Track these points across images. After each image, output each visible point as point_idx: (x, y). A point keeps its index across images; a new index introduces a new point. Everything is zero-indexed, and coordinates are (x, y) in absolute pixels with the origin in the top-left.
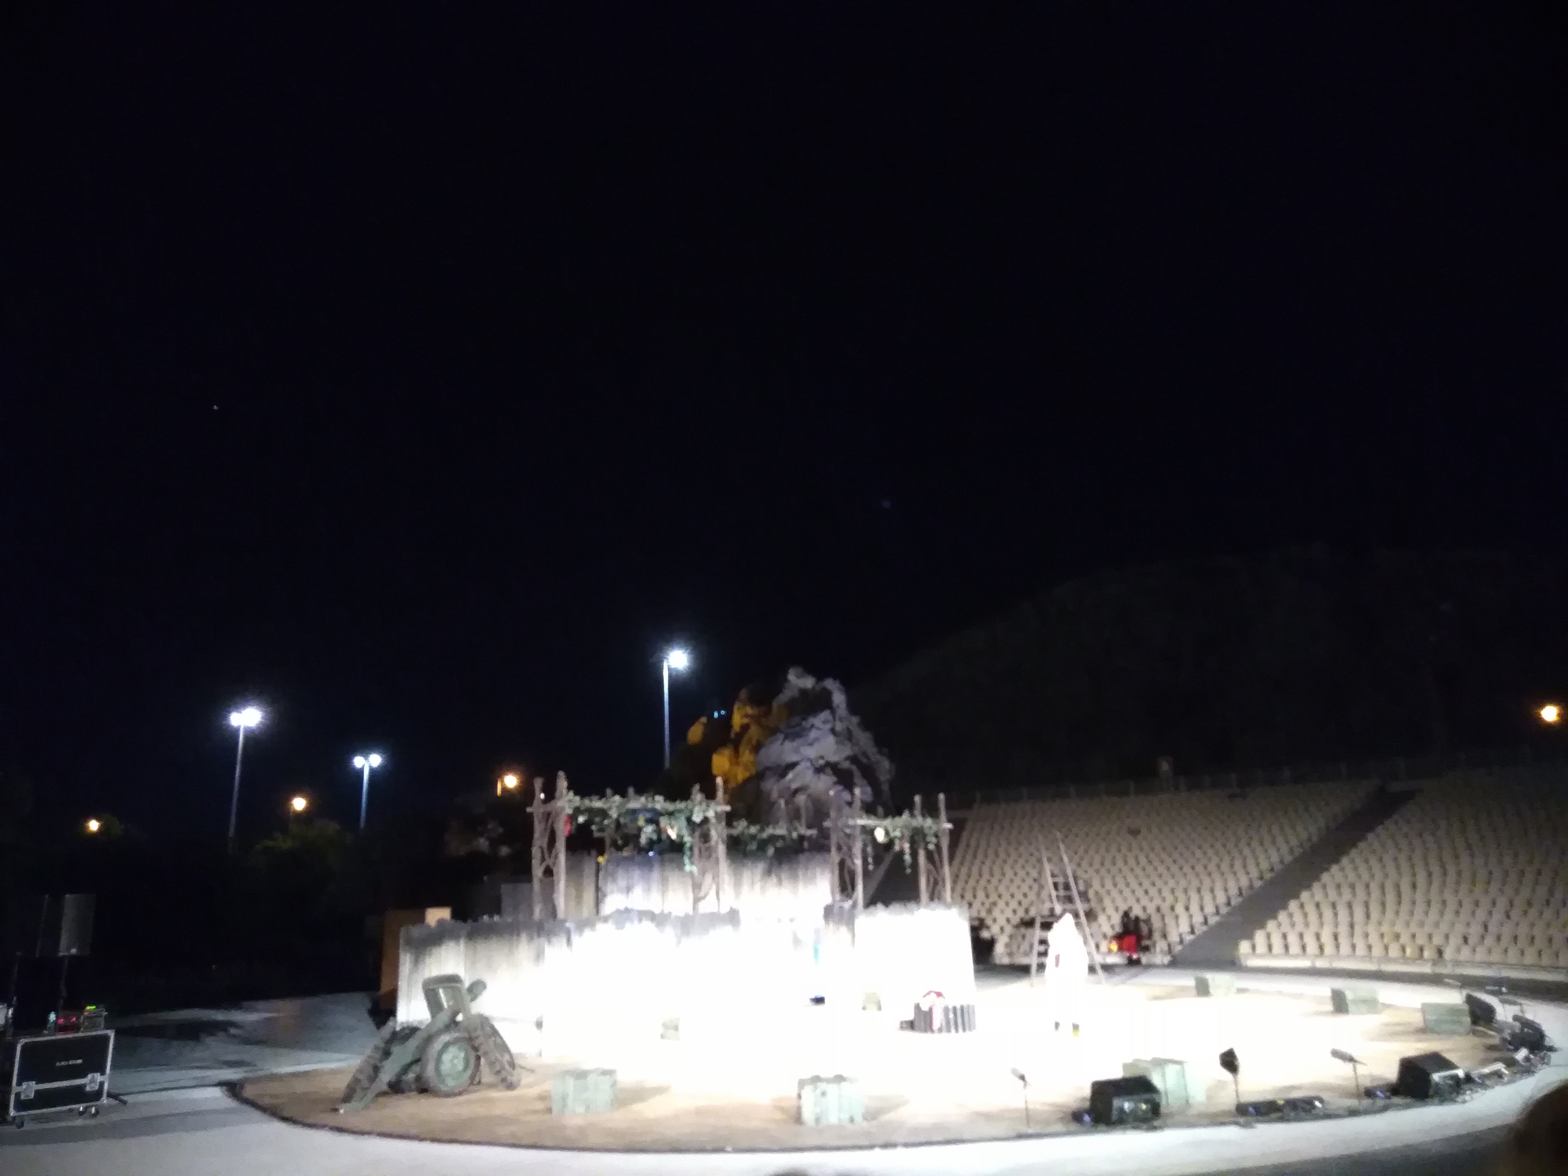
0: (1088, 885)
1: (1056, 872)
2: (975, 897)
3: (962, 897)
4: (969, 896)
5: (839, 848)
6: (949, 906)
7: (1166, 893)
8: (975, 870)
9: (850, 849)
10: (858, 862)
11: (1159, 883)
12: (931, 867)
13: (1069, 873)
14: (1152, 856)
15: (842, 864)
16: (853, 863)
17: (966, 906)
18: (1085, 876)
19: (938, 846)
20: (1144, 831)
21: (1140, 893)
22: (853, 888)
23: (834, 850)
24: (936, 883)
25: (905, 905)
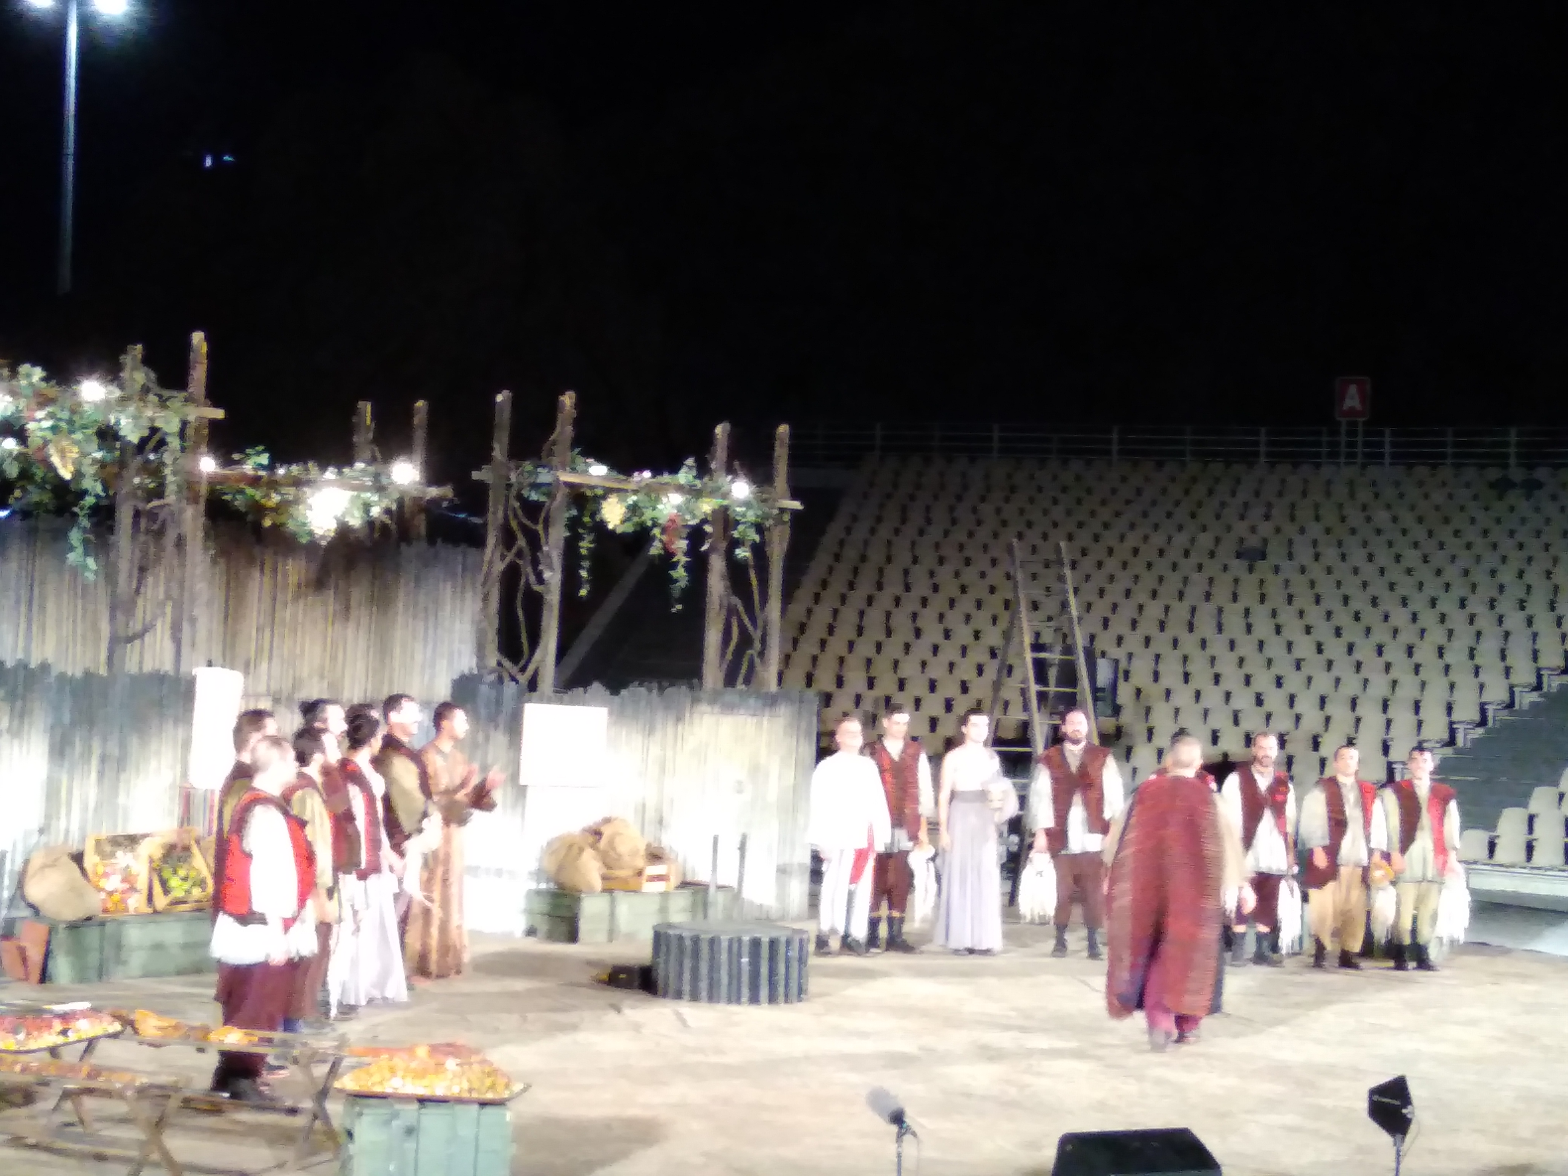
0: (1122, 674)
1: (1047, 637)
2: (840, 682)
3: (809, 680)
4: (825, 681)
5: (508, 539)
6: (771, 701)
7: (1306, 705)
8: (849, 615)
9: (535, 543)
10: (553, 577)
11: (1294, 682)
12: (736, 601)
13: (1080, 641)
14: (1287, 616)
15: (511, 577)
16: (540, 580)
17: (814, 704)
18: (1119, 653)
19: (759, 550)
20: (1276, 552)
21: (1243, 700)
22: (535, 639)
23: (492, 540)
24: (746, 641)
25: (661, 689)
